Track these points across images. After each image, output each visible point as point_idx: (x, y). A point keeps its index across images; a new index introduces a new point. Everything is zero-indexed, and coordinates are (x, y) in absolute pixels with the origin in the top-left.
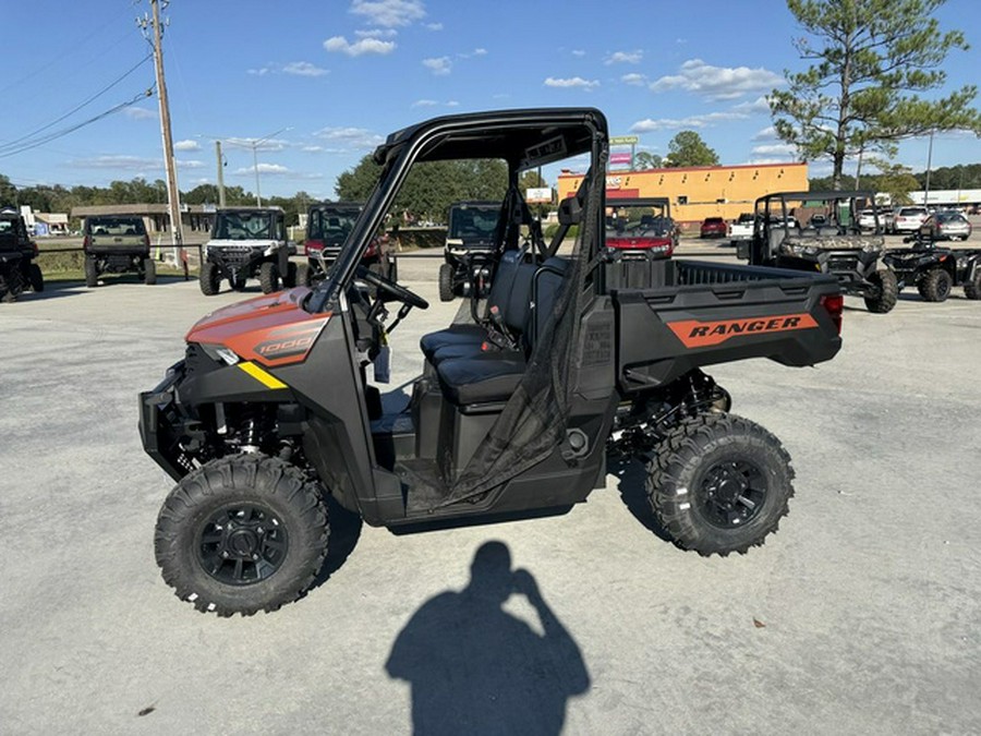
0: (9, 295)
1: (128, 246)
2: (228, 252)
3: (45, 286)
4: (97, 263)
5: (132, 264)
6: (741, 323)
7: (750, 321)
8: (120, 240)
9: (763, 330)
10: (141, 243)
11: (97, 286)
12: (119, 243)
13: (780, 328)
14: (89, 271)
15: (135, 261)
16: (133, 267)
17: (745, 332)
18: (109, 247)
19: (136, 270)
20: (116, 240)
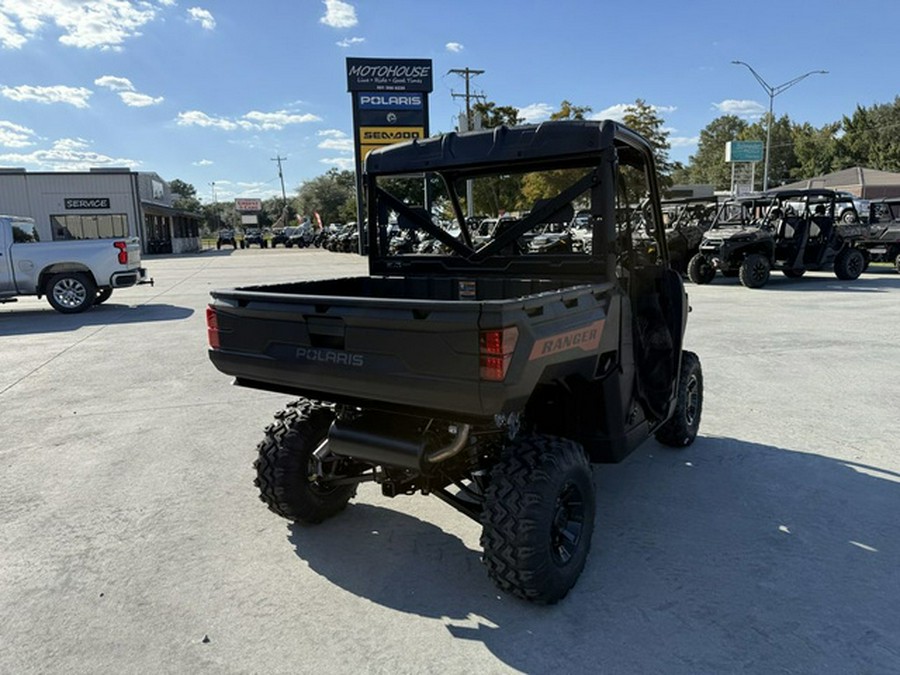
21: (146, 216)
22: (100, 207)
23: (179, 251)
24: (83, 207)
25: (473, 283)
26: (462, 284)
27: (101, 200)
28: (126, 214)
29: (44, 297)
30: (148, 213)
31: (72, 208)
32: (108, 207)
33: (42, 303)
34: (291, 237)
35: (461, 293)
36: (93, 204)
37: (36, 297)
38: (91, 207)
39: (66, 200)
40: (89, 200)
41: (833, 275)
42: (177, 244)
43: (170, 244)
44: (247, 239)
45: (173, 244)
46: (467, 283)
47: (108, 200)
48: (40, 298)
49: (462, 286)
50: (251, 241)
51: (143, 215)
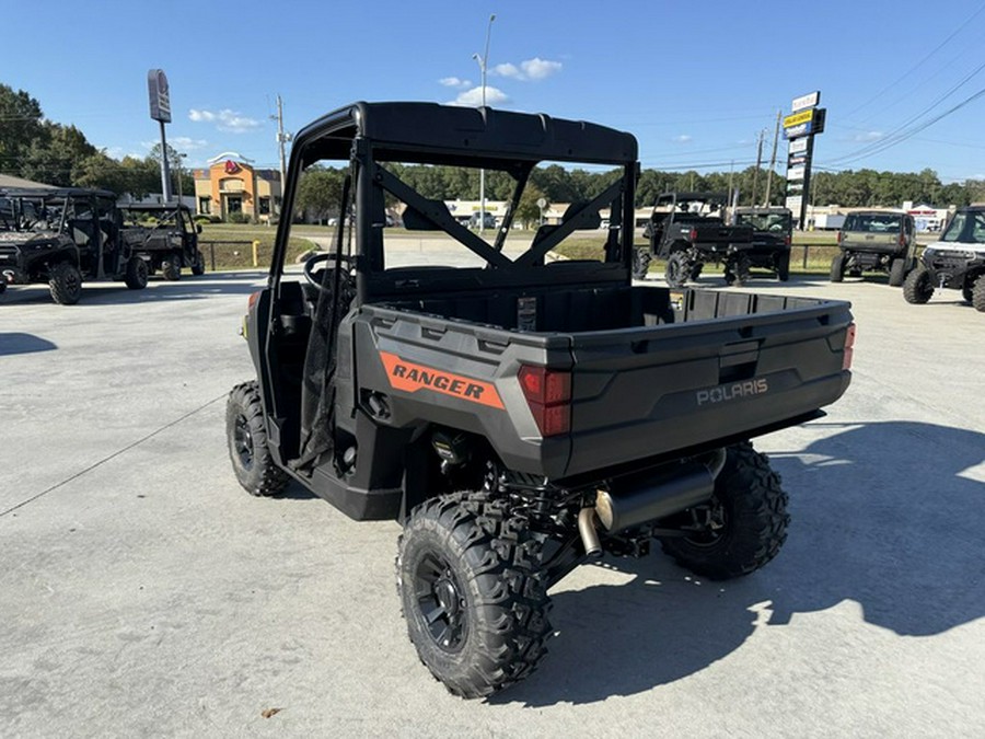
0: (737, 281)
1: (878, 245)
2: (946, 257)
3: (790, 277)
4: (845, 261)
5: (880, 263)
6: (430, 372)
7: (438, 374)
8: (872, 237)
9: (447, 391)
10: (894, 242)
11: (840, 281)
12: (870, 240)
13: (462, 396)
14: (835, 266)
15: (883, 260)
16: (879, 266)
17: (432, 386)
18: (858, 243)
19: (884, 270)
20: (867, 237)
25: (534, 299)
26: (521, 302)
35: (520, 312)
41: (123, 285)
46: (526, 300)
49: (522, 304)
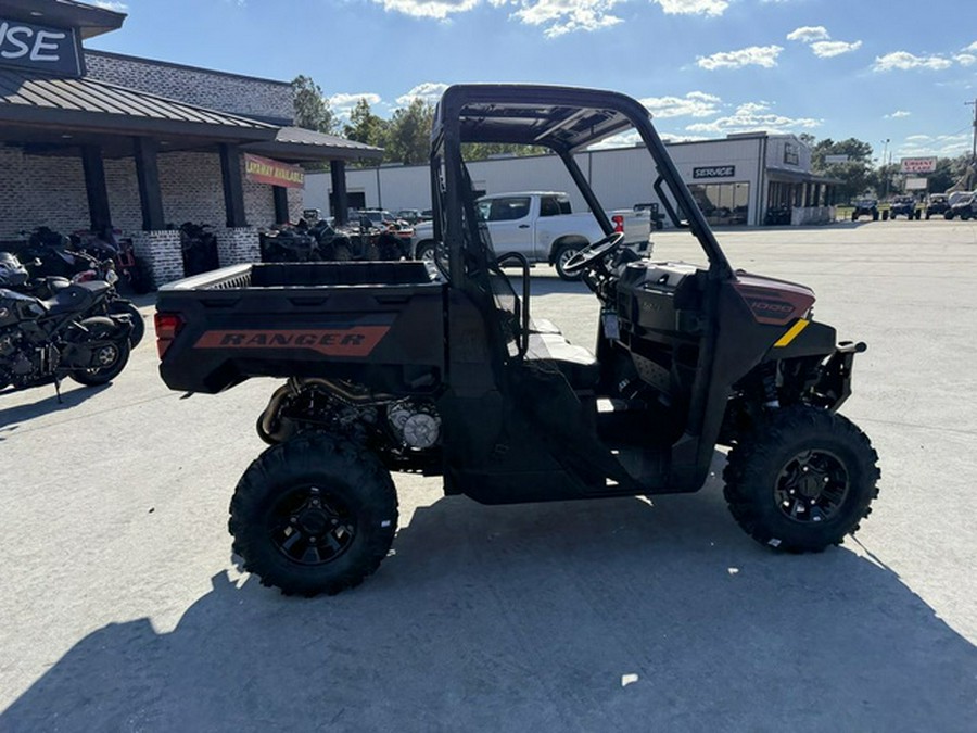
21: (770, 183)
22: (725, 176)
23: (798, 223)
24: (710, 176)
27: (726, 167)
28: (749, 182)
29: (554, 266)
30: (773, 180)
31: (700, 177)
32: (733, 175)
33: (551, 271)
34: (954, 206)
36: (719, 172)
37: (547, 265)
38: (717, 176)
39: (695, 169)
40: (715, 168)
42: (798, 215)
43: (790, 215)
44: (892, 208)
45: (793, 214)
47: (733, 167)
48: (551, 265)
50: (896, 212)
51: (766, 182)
